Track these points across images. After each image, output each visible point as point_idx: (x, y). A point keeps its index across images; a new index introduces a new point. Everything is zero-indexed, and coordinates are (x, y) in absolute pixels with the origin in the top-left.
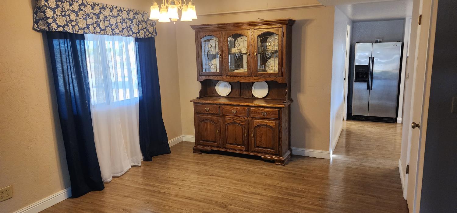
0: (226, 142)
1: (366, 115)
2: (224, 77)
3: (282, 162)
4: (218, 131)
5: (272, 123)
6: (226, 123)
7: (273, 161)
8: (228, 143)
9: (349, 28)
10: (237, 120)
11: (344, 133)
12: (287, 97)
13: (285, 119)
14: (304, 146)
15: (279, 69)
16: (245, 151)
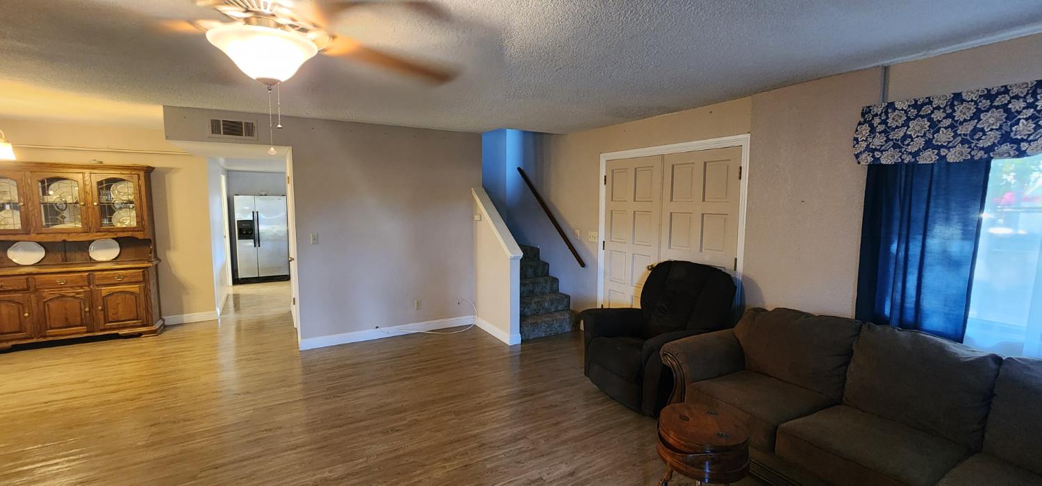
0: (47, 327)
1: (257, 276)
2: (33, 235)
3: (154, 332)
4: (27, 314)
5: (135, 288)
6: (45, 300)
7: (139, 335)
8: (51, 328)
9: (223, 178)
10: (70, 292)
11: (231, 299)
12: (153, 255)
13: (152, 281)
14: (181, 312)
15: (137, 222)
16: (87, 332)
